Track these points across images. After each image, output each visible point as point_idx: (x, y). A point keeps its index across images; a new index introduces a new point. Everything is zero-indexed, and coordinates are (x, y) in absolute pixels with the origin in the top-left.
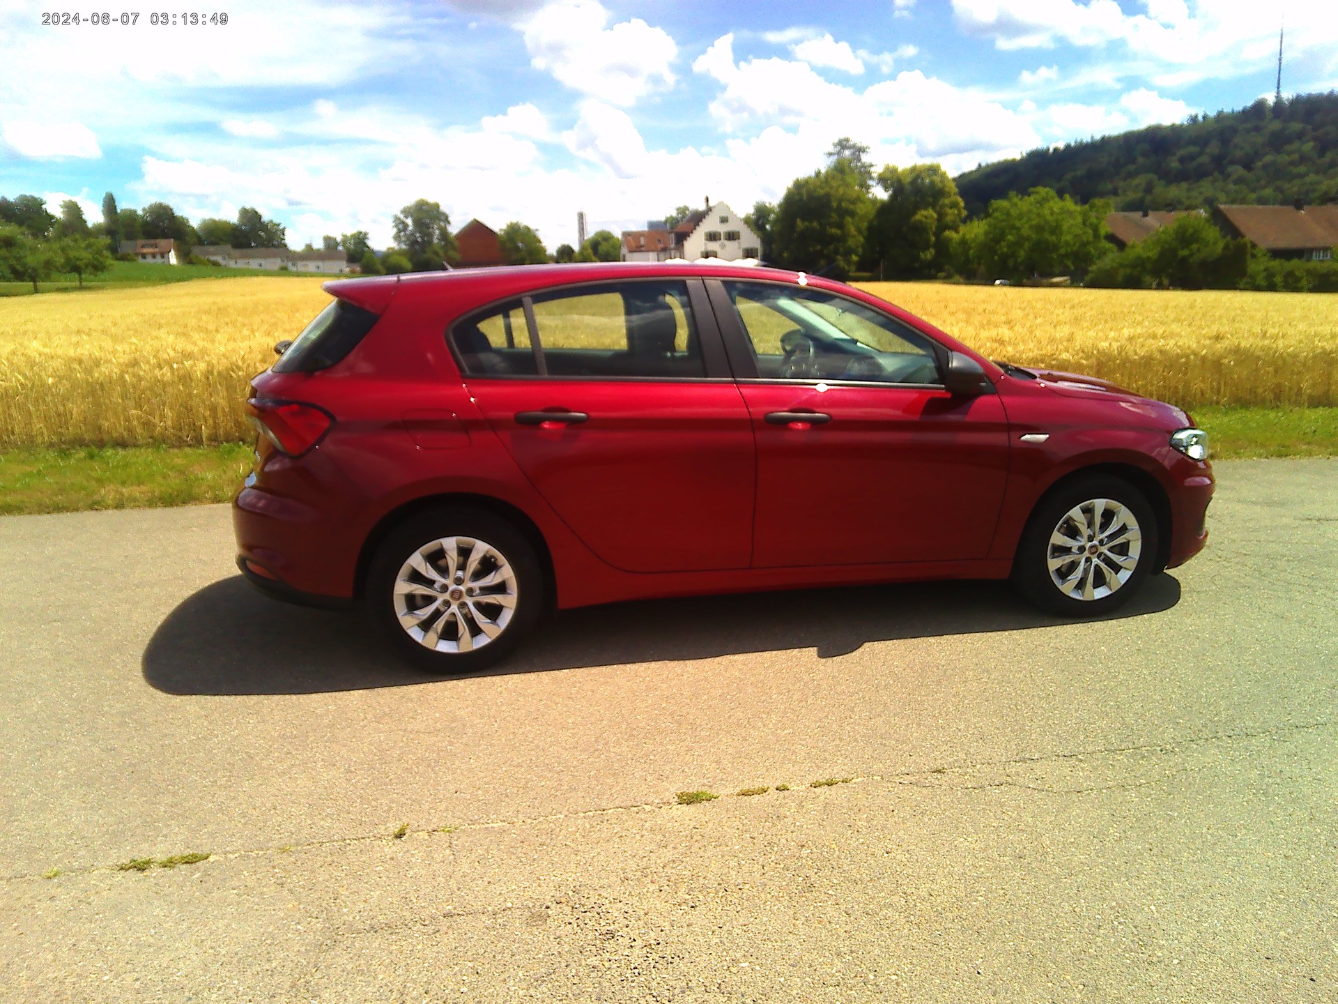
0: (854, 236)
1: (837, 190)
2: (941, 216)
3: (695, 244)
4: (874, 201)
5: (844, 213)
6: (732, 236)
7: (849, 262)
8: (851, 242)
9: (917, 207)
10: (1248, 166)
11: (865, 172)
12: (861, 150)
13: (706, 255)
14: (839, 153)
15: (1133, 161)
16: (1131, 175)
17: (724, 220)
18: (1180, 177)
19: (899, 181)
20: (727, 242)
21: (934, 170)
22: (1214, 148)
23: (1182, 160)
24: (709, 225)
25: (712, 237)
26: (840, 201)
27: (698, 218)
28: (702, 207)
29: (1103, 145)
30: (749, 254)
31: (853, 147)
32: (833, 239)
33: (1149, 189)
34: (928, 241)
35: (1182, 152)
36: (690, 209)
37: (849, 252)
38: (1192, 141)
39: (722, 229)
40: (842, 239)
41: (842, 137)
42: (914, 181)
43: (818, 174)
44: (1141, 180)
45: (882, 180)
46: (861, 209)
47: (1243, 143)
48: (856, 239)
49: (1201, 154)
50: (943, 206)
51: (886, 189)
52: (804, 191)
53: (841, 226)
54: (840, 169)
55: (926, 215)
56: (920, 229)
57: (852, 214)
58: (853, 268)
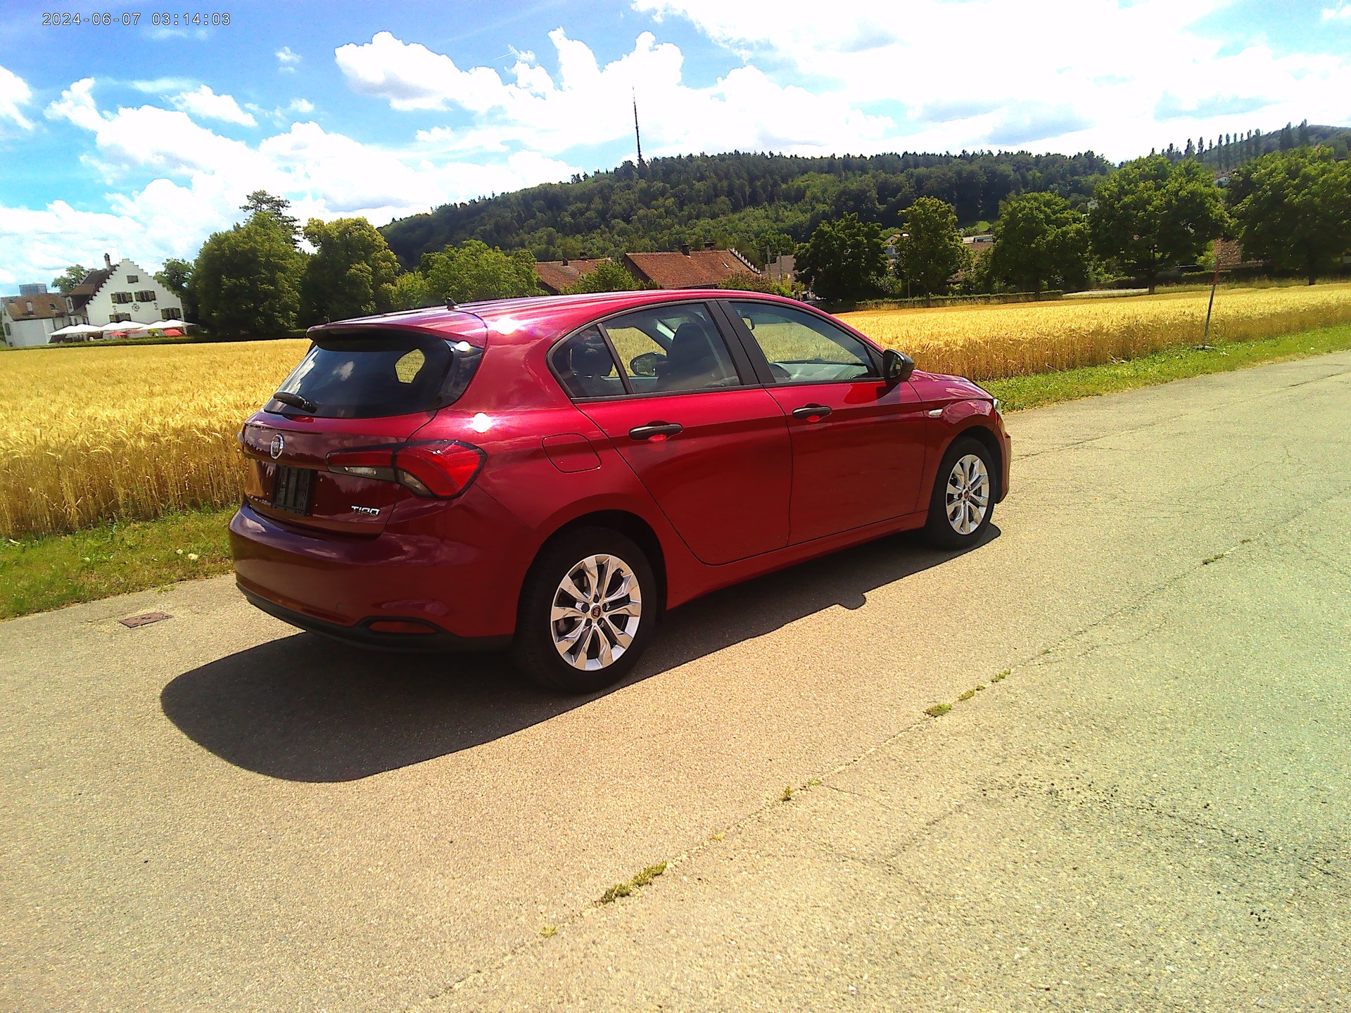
0: (289, 292)
1: (262, 245)
2: (376, 269)
3: (100, 306)
4: (303, 255)
5: (274, 268)
6: (146, 297)
7: (288, 319)
8: (286, 299)
9: (349, 262)
10: (627, 221)
11: (288, 226)
12: (280, 204)
13: (118, 319)
14: (255, 207)
15: (533, 216)
16: (533, 229)
17: (133, 280)
18: (574, 230)
19: (327, 235)
20: (139, 303)
21: (361, 224)
22: (597, 204)
23: (573, 215)
24: (117, 284)
25: (121, 298)
26: (268, 256)
27: (98, 279)
28: (101, 265)
29: (504, 201)
30: (169, 314)
31: (271, 200)
32: (267, 295)
33: (550, 242)
34: (367, 294)
35: (572, 208)
36: (86, 269)
37: (285, 309)
38: (579, 198)
39: (133, 289)
40: (276, 295)
41: (258, 190)
42: (342, 234)
43: (237, 228)
44: (542, 233)
45: (309, 234)
46: (290, 263)
47: (621, 200)
48: (292, 296)
49: (588, 209)
50: (375, 259)
51: (314, 244)
52: (225, 245)
53: (273, 282)
54: (261, 223)
55: (360, 268)
56: (355, 282)
57: (283, 269)
58: (293, 324)
